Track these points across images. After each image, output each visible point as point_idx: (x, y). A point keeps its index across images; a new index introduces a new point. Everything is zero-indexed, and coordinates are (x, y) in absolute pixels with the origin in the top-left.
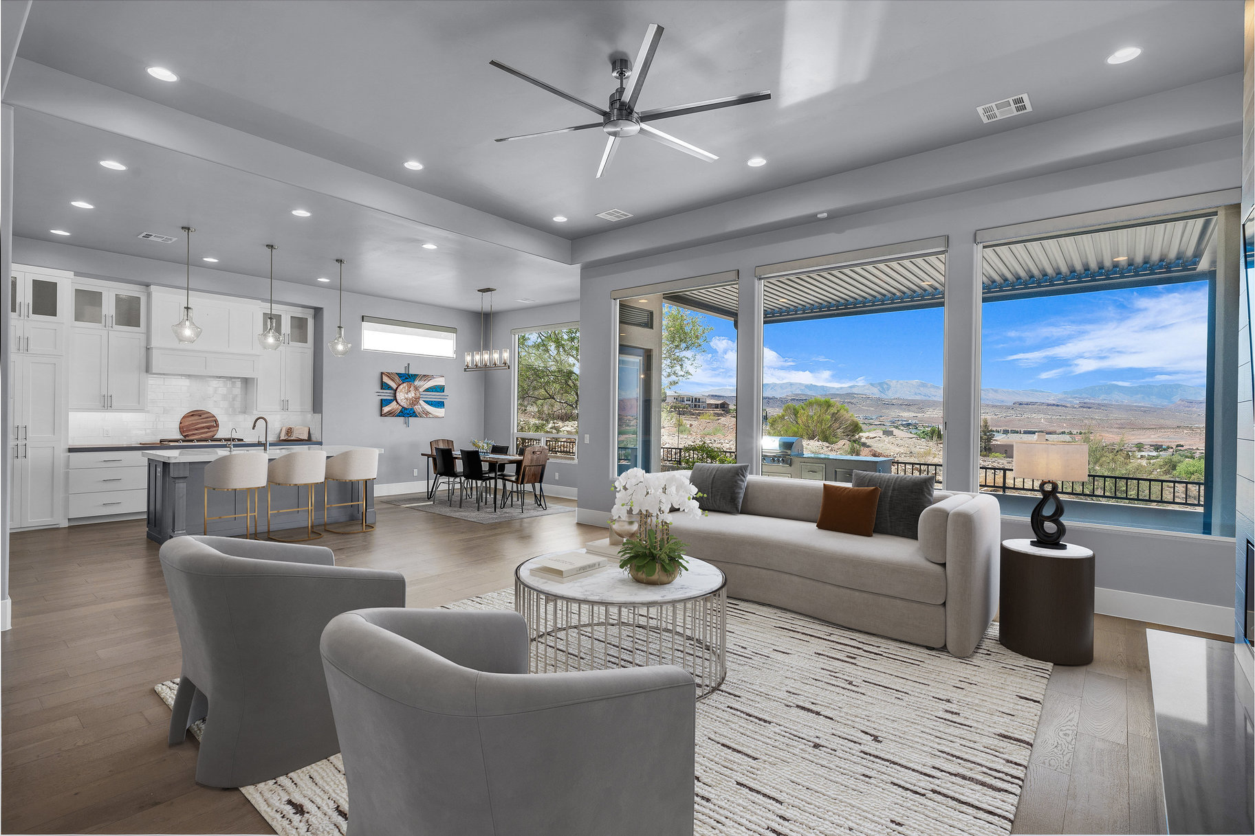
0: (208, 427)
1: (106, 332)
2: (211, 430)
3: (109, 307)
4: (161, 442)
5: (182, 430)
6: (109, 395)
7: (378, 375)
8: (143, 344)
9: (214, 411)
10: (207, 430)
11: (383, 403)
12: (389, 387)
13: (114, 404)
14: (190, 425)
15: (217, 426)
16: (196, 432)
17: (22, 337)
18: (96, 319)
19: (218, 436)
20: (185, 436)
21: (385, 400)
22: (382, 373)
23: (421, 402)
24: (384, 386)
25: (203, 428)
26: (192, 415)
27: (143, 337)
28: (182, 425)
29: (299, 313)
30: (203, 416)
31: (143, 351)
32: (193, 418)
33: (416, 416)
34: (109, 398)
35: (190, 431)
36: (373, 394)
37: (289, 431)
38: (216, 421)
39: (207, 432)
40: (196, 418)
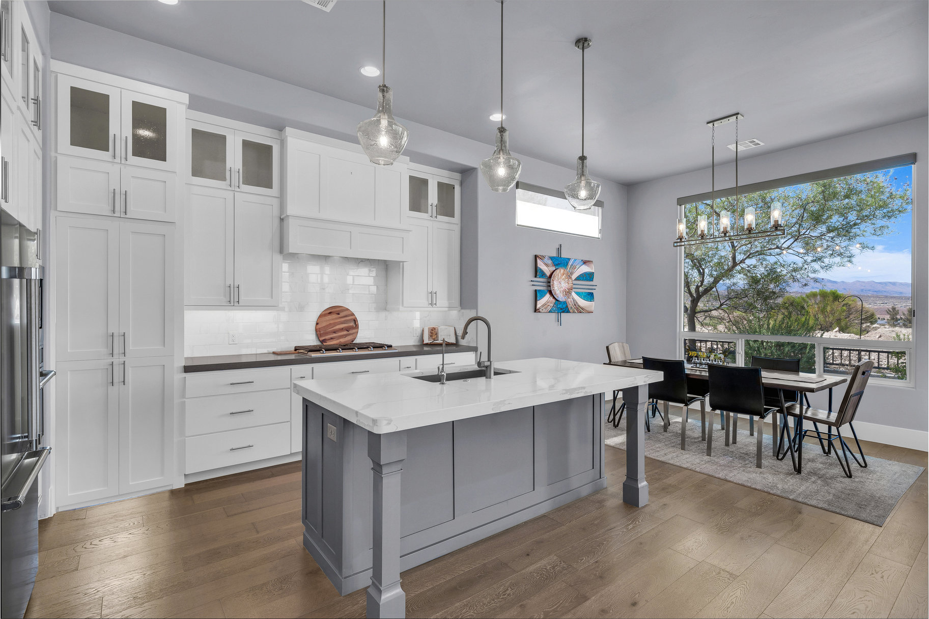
0: (347, 329)
1: (232, 193)
2: (351, 332)
3: (234, 158)
4: (296, 350)
5: (319, 333)
6: (236, 285)
7: (532, 259)
8: (276, 212)
9: (353, 308)
10: (345, 333)
11: (537, 295)
12: (543, 274)
13: (242, 298)
14: (327, 326)
15: (357, 326)
16: (334, 335)
17: (117, 191)
18: (220, 175)
19: (357, 341)
20: (322, 342)
21: (539, 290)
22: (536, 257)
23: (573, 294)
24: (537, 272)
25: (342, 330)
26: (330, 313)
27: (276, 202)
28: (319, 326)
29: (446, 177)
30: (342, 314)
31: (277, 221)
32: (330, 317)
33: (568, 312)
34: (236, 289)
35: (327, 334)
36: (526, 284)
37: (433, 332)
38: (355, 321)
39: (346, 336)
40: (335, 316)
